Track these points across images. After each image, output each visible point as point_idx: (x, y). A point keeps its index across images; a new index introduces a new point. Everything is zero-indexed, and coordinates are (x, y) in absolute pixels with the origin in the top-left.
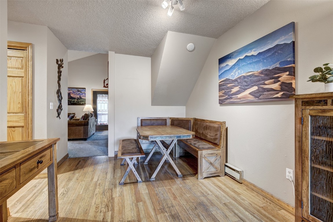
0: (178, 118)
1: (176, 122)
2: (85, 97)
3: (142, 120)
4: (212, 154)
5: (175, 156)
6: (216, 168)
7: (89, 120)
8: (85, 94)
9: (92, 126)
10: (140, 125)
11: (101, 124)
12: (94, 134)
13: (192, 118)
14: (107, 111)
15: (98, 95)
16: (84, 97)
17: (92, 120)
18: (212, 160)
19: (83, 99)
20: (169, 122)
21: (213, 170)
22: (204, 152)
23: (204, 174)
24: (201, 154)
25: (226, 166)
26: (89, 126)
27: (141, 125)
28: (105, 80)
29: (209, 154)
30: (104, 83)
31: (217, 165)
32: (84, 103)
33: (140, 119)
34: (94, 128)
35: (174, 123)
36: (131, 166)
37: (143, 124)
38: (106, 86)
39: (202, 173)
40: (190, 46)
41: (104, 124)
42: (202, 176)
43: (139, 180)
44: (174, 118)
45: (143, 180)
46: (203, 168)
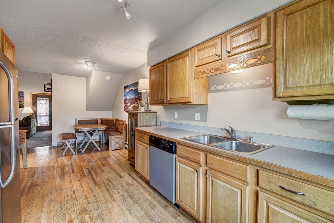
0: (106, 119)
1: (104, 122)
2: (24, 100)
3: (79, 121)
4: (117, 137)
5: (102, 143)
6: (120, 145)
7: (31, 121)
8: (23, 97)
9: (33, 127)
10: (77, 124)
11: (41, 125)
12: (34, 134)
13: (114, 119)
14: (48, 113)
15: (38, 98)
16: (22, 100)
17: (33, 121)
18: (118, 140)
19: (21, 102)
20: (99, 122)
21: (118, 146)
22: (113, 137)
23: (112, 148)
24: (111, 138)
25: (126, 143)
26: (31, 127)
27: (79, 124)
28: (46, 84)
29: (116, 138)
30: (45, 87)
31: (121, 143)
32: (22, 106)
33: (77, 120)
34: (36, 129)
35: (103, 122)
36: (69, 146)
37: (80, 123)
38: (47, 90)
39: (111, 148)
40: (108, 78)
41: (45, 125)
42: (112, 149)
43: (74, 153)
44: (103, 119)
45: (77, 153)
46: (112, 145)
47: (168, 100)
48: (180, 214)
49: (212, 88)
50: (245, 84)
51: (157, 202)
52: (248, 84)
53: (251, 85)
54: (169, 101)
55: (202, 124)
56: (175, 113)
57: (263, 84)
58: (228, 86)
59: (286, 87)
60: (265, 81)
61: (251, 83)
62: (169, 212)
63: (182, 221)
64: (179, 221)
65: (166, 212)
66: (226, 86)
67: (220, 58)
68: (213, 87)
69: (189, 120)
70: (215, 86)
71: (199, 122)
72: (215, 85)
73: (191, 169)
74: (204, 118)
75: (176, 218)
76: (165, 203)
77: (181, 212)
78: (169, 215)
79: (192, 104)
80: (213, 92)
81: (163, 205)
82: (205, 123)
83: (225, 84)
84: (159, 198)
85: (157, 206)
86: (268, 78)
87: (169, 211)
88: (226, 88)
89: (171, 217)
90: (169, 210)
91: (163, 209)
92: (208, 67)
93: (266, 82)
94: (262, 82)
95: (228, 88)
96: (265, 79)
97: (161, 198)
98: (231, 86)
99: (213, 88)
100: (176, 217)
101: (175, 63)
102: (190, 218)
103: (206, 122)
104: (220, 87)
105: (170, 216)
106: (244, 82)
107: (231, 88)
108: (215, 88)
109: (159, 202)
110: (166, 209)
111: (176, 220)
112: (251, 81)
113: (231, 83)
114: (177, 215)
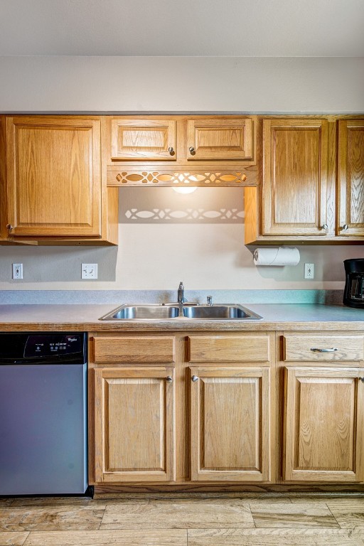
47: (16, 226)
48: (103, 507)
49: (126, 214)
50: (190, 214)
51: (13, 530)
52: (195, 215)
53: (201, 218)
54: (16, 229)
55: (105, 286)
56: (15, 265)
57: (217, 218)
58: (162, 214)
59: (274, 223)
60: (220, 214)
61: (201, 214)
62: (74, 527)
63: (120, 517)
64: (115, 522)
65: (66, 532)
66: (157, 214)
67: (174, 157)
68: (128, 211)
69: (66, 280)
70: (134, 210)
71: (94, 282)
72: (134, 208)
73: (146, 382)
74: (108, 273)
75: (102, 524)
76: (41, 513)
77: (101, 501)
78: (79, 532)
79: (100, 240)
80: (130, 221)
81: (42, 522)
82: (111, 283)
83: (156, 211)
84: (12, 514)
85: (24, 540)
86: (223, 210)
87: (70, 524)
88: (157, 218)
89: (88, 532)
90: (67, 520)
91: (48, 533)
92: (144, 169)
93: (221, 216)
94: (215, 214)
95: (162, 217)
96: (220, 212)
97: (17, 509)
98: (167, 214)
99: (128, 214)
100: (99, 520)
101: (43, 132)
102: (130, 496)
103: (114, 280)
104: (144, 214)
105: (84, 532)
106: (190, 211)
107: (167, 218)
108: (134, 214)
109: (20, 524)
110: (58, 525)
111: (106, 527)
112: (201, 210)
113: (167, 211)
114: (99, 515)
